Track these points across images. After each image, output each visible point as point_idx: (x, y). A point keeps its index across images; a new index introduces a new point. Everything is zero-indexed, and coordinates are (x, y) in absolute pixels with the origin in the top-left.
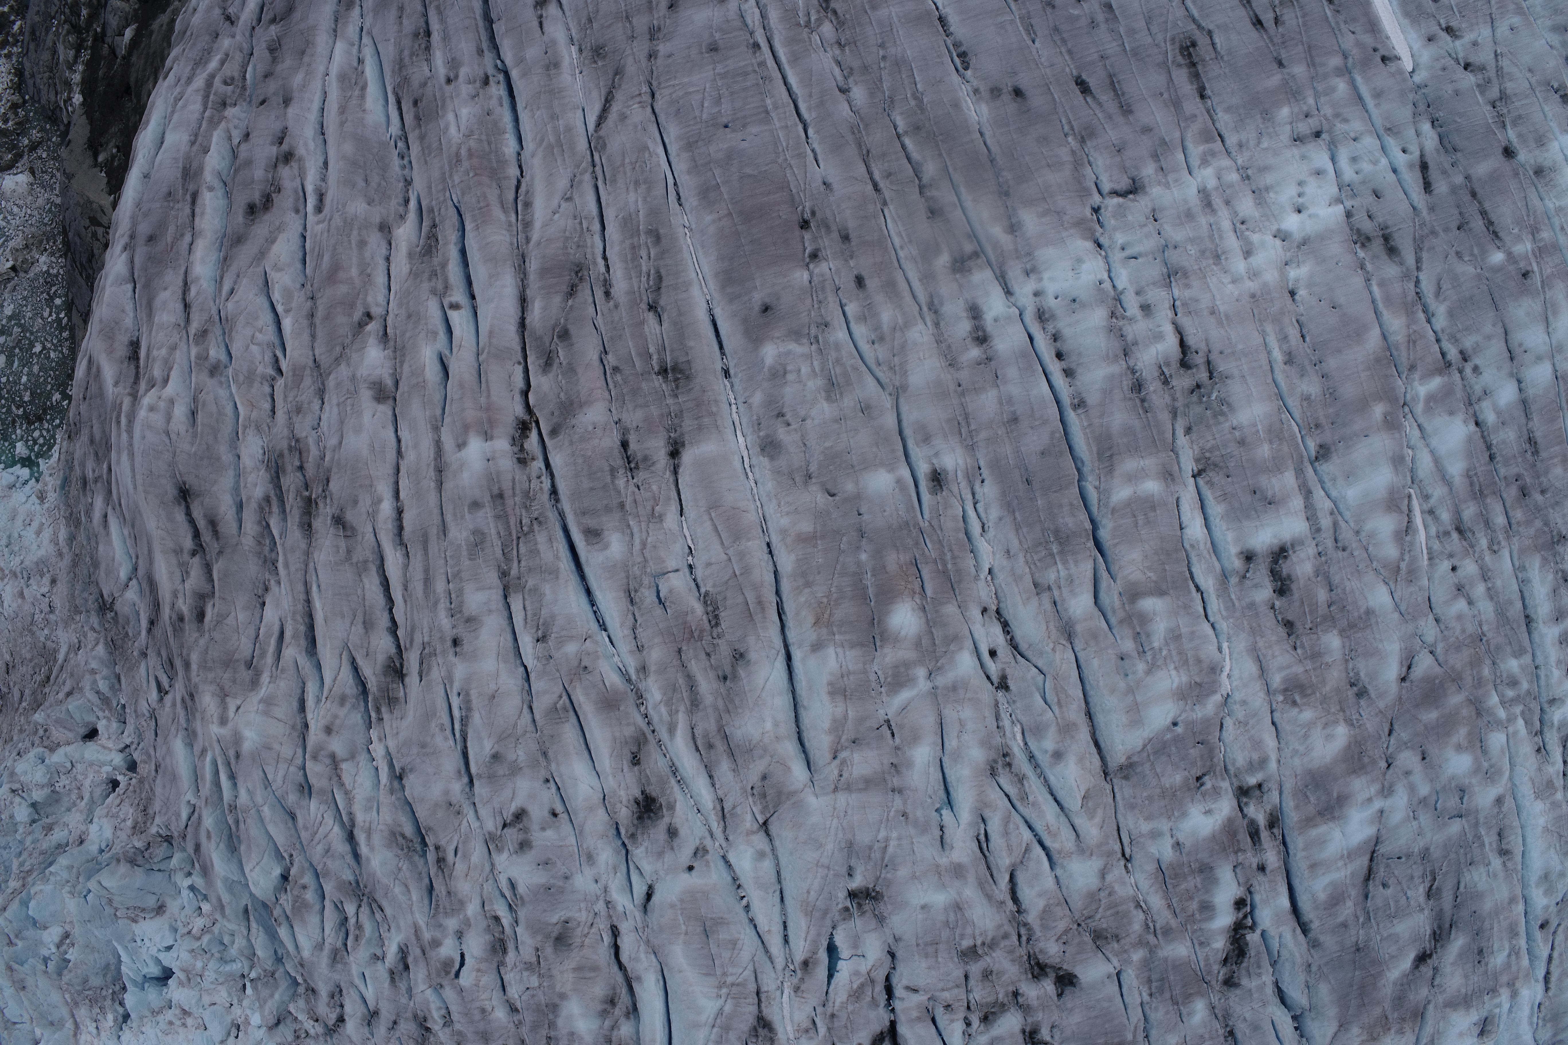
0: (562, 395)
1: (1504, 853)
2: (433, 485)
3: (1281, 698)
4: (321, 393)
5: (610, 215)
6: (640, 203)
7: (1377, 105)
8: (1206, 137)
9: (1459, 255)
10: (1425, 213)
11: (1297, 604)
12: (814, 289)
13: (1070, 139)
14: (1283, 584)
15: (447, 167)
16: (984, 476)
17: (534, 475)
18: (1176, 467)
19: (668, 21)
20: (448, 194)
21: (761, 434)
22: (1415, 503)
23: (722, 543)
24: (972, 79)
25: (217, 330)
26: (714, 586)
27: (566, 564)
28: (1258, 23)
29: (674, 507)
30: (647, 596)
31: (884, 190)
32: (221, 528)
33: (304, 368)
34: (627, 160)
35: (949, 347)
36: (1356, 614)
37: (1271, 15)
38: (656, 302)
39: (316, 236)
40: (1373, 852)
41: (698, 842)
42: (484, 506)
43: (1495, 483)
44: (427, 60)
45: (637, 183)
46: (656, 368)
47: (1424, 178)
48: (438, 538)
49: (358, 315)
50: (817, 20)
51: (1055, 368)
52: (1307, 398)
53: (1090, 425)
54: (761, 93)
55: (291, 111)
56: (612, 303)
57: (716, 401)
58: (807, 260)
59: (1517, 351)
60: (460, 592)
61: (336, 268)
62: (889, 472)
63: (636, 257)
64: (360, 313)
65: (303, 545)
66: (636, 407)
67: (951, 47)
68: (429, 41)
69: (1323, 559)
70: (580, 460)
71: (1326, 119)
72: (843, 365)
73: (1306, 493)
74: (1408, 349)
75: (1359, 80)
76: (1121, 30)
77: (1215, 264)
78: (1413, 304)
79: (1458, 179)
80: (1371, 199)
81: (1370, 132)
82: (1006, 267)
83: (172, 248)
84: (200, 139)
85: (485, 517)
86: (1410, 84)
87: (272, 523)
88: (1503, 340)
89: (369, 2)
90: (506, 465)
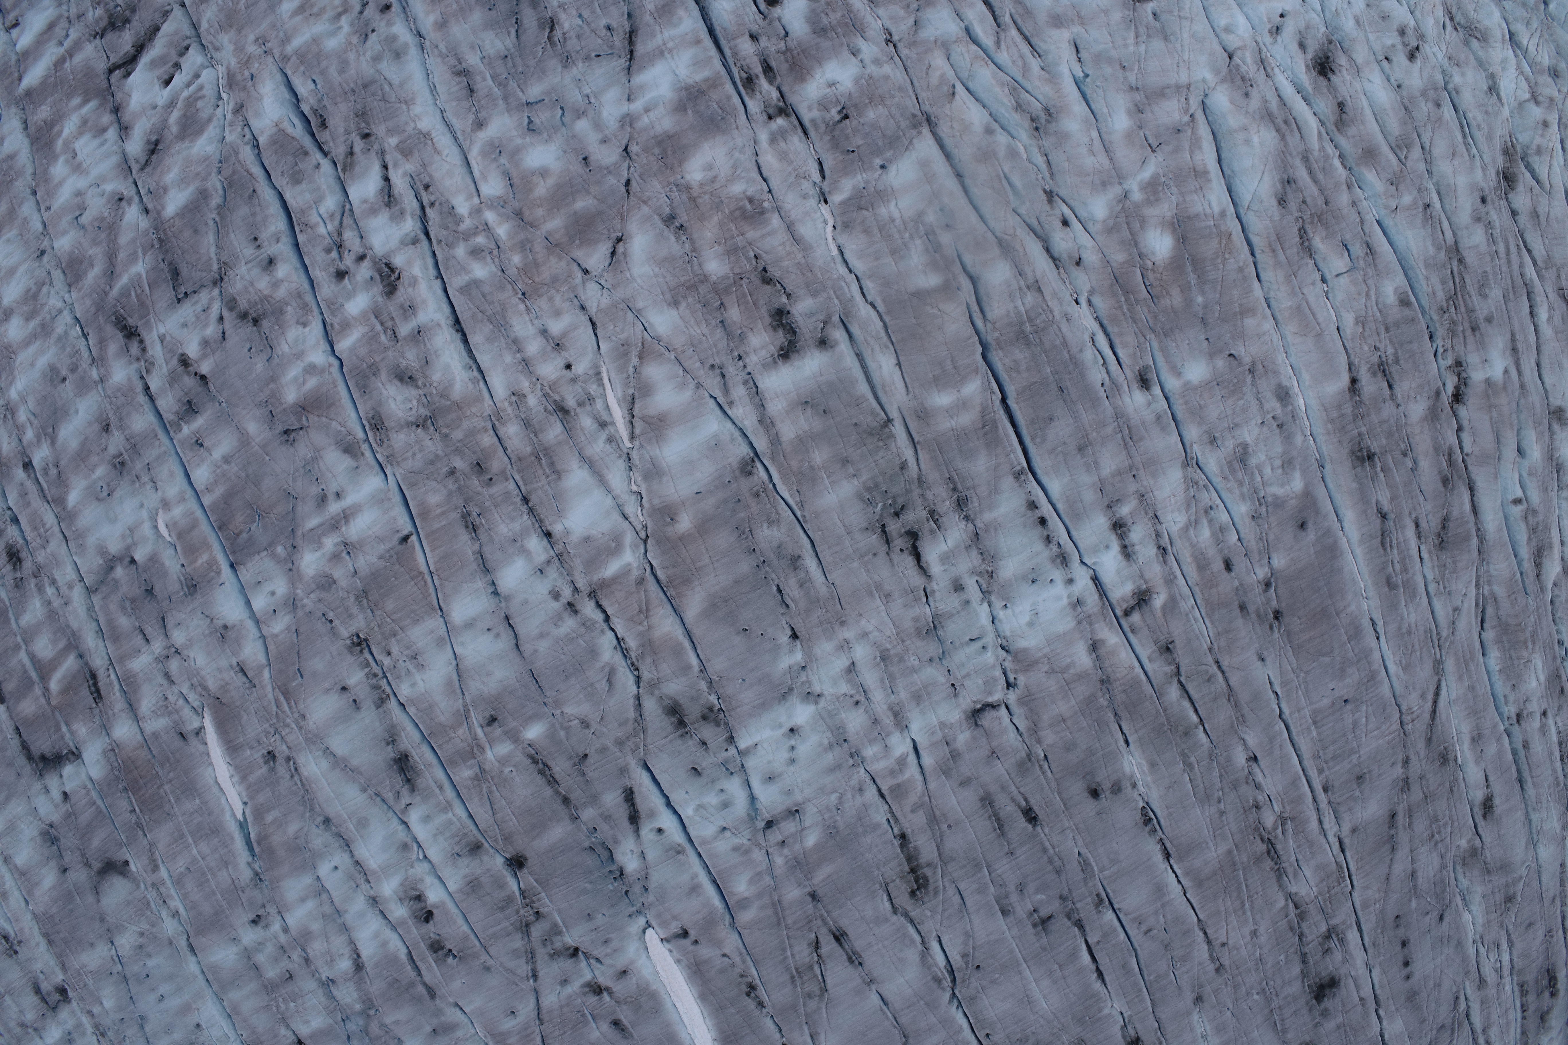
0: (1439, 427)
1: (463, 73)
2: (1517, 337)
3: (766, 204)
5: (1424, 602)
6: (1405, 614)
7: (695, 876)
8: (899, 790)
9: (585, 724)
10: (633, 764)
11: (761, 303)
12: (1268, 551)
13: (1041, 755)
14: (781, 322)
16: (1103, 389)
17: (1449, 352)
18: (911, 425)
19: (1396, 801)
21: (1290, 408)
22: (624, 433)
23: (1308, 304)
24: (1139, 798)
26: (1307, 264)
28: (839, 937)
29: (1347, 333)
30: (1358, 249)
31: (1214, 663)
34: (1417, 653)
35: (1147, 513)
36: (690, 300)
37: (824, 950)
38: (1383, 522)
40: (630, 60)
41: (1279, 39)
42: (1484, 319)
43: (519, 471)
44: (1560, 733)
45: (1409, 633)
46: (1376, 459)
47: (633, 805)
48: (1507, 290)
50: (1277, 828)
51: (1045, 508)
52: (773, 522)
53: (1007, 455)
54: (1321, 741)
56: (1414, 516)
57: (1329, 434)
58: (1274, 580)
59: (503, 629)
60: (1488, 243)
63: (1403, 561)
66: (1388, 421)
67: (1158, 828)
68: (1561, 750)
69: (736, 354)
70: (1422, 367)
71: (758, 845)
72: (1236, 480)
73: (765, 422)
74: (647, 602)
75: (717, 902)
76: (992, 889)
77: (888, 650)
78: (642, 655)
79: (588, 814)
80: (704, 765)
81: (704, 842)
82: (1100, 604)
85: (1481, 309)
86: (651, 913)
88: (521, 638)
90: (1471, 359)
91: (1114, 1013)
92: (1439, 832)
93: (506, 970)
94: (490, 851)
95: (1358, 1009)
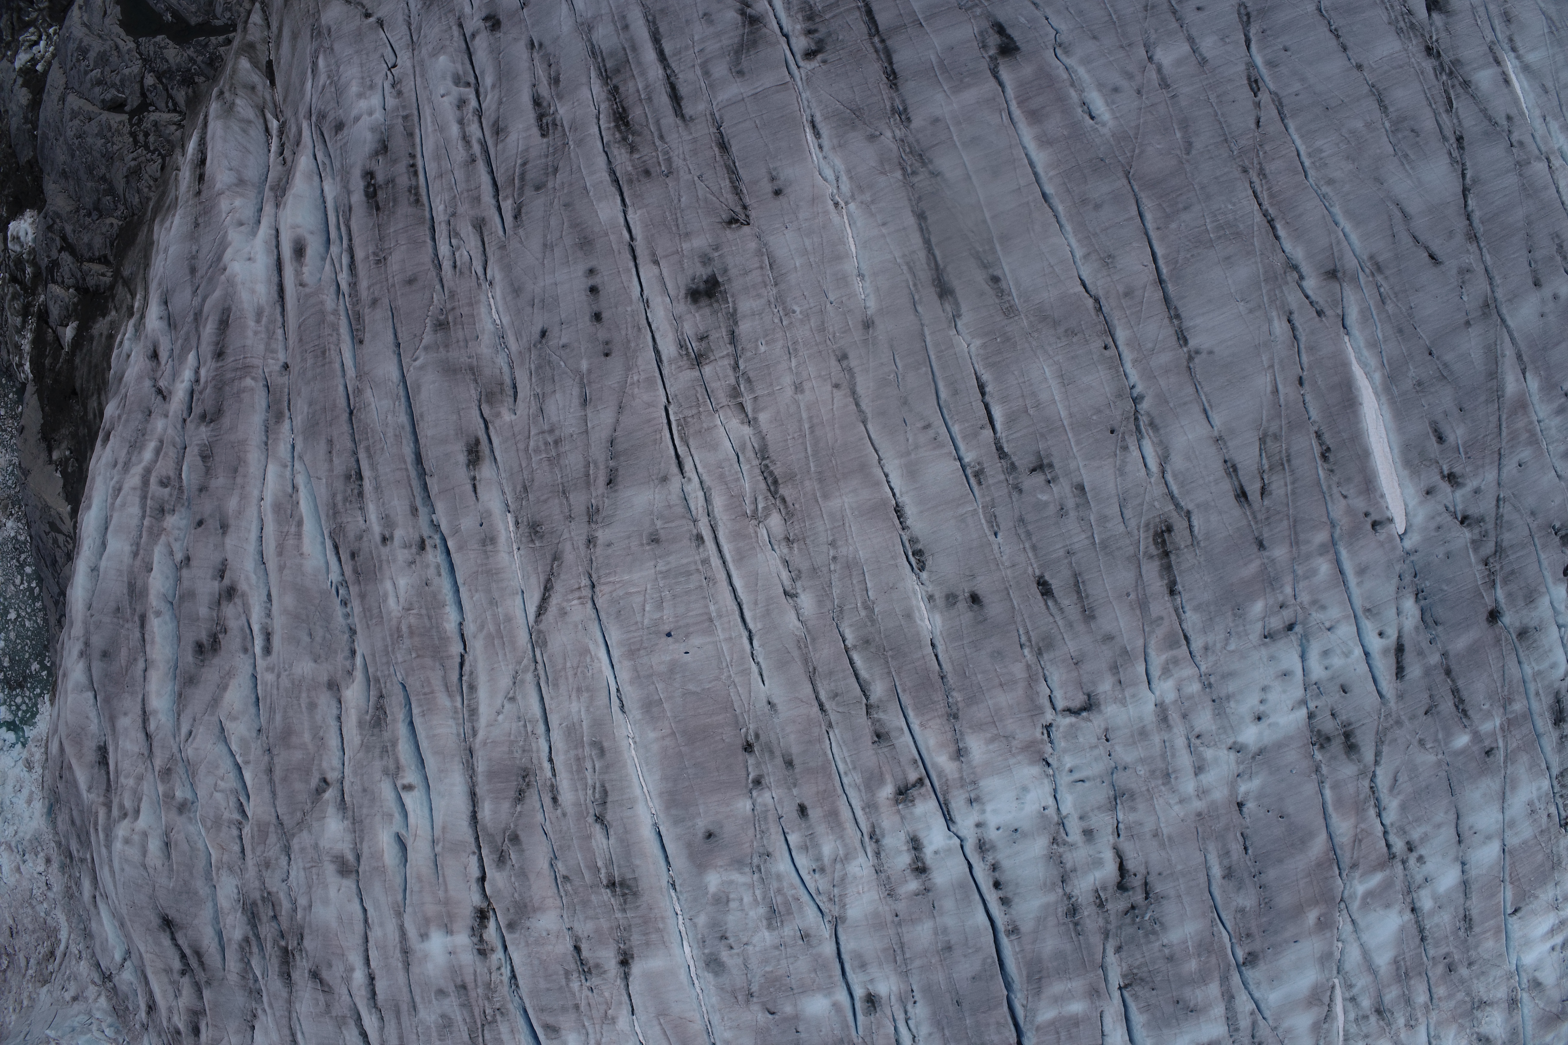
0: (516, 895)
2: (400, 965)
4: (287, 850)
5: (554, 720)
6: (583, 713)
7: (1360, 584)
8: (1170, 642)
9: (1422, 743)
10: (1392, 704)
12: (757, 818)
13: (1026, 651)
15: (388, 639)
16: (916, 999)
17: (494, 968)
18: (1103, 985)
19: (606, 500)
20: (392, 669)
21: (706, 951)
22: (1338, 992)
24: (927, 583)
25: (180, 769)
29: (625, 1009)
31: (830, 712)
32: (207, 959)
33: (268, 824)
34: (569, 665)
35: (889, 878)
37: (1258, 485)
38: (602, 815)
39: (266, 685)
42: (449, 995)
43: (1423, 964)
44: (361, 509)
46: (605, 882)
47: (1398, 662)
48: (410, 1015)
49: (314, 782)
50: (764, 508)
51: (992, 897)
52: (1242, 911)
53: (1022, 951)
54: (705, 598)
55: (230, 541)
56: (559, 811)
57: (663, 918)
58: (751, 786)
59: (1466, 833)
61: (288, 732)
62: (825, 996)
63: (581, 769)
64: (317, 780)
65: (285, 994)
66: (586, 918)
67: (907, 544)
68: (361, 486)
70: (536, 962)
71: (1302, 608)
72: (784, 895)
73: (1229, 998)
74: (1353, 849)
75: (1344, 554)
76: (1092, 517)
77: (1163, 784)
78: (1366, 801)
79: (1434, 659)
80: (1338, 696)
81: (1347, 617)
82: (949, 797)
83: (127, 671)
84: (141, 552)
85: (451, 1005)
86: (1399, 552)
87: (254, 963)
88: (1454, 825)
89: (299, 420)
90: (468, 958)
91: (968, 338)
92: (546, 444)
93: (1519, 511)
94: (1511, 630)
95: (660, 252)
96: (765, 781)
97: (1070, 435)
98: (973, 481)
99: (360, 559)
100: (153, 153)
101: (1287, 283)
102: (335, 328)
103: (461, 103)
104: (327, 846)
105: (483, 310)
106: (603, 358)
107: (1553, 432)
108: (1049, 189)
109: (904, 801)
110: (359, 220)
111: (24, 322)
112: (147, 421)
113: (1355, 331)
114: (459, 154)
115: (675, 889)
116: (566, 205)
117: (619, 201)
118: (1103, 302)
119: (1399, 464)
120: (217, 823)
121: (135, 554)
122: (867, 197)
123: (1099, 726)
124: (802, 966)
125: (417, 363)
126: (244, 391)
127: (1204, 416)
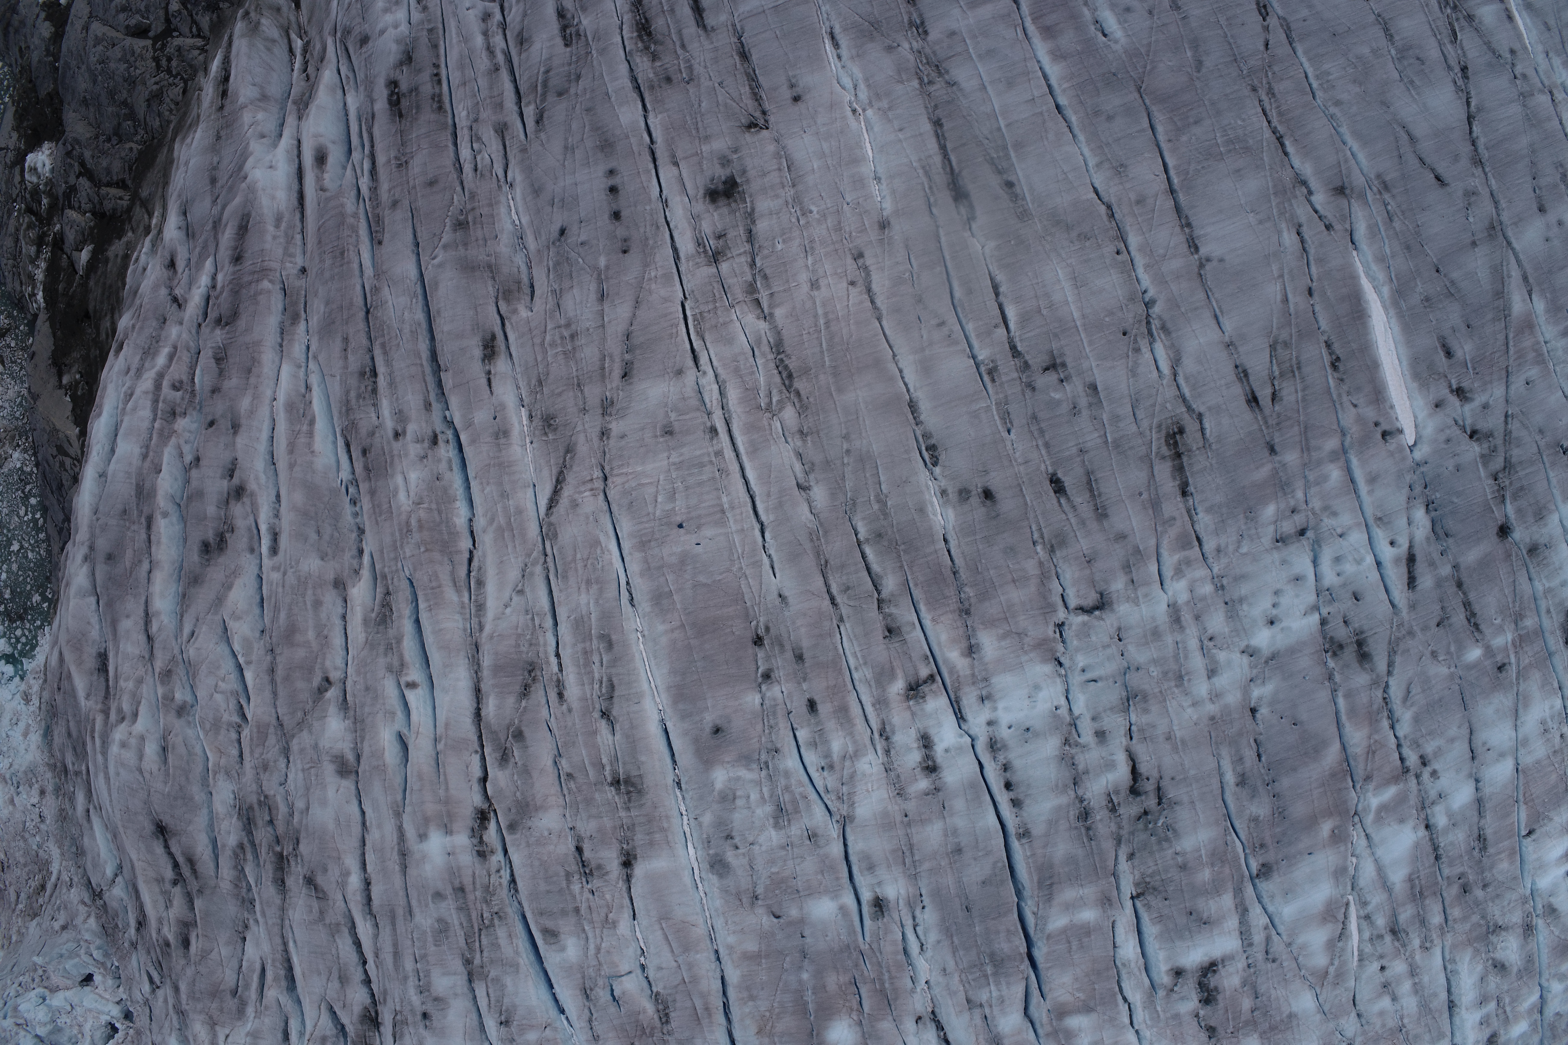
0: (518, 794)
2: (397, 868)
4: (286, 752)
5: (562, 615)
6: (591, 605)
7: (1371, 492)
8: (1183, 543)
9: (1434, 654)
10: (1404, 613)
11: (1221, 1012)
12: (766, 713)
13: (1039, 548)
14: (1209, 995)
15: (397, 534)
16: (925, 903)
17: (493, 870)
18: (1115, 893)
19: (621, 393)
20: (400, 564)
21: (711, 852)
22: (1353, 909)
23: (672, 951)
24: (940, 478)
25: (181, 671)
26: (665, 988)
27: (525, 958)
29: (627, 914)
30: (601, 996)
31: (841, 606)
32: (200, 867)
33: (268, 725)
34: (579, 556)
35: (898, 776)
36: (1278, 1019)
37: (1268, 391)
38: (608, 710)
39: (272, 584)
42: (446, 898)
43: (1438, 883)
44: (374, 405)
45: (588, 582)
46: (609, 779)
47: (1409, 572)
48: (405, 920)
49: (317, 680)
50: (779, 402)
51: (1003, 798)
52: (1255, 820)
53: (1033, 855)
54: (717, 489)
55: (241, 440)
56: (565, 707)
57: (667, 817)
58: (760, 680)
59: (1479, 750)
60: (428, 974)
61: (292, 630)
62: (832, 899)
63: (588, 663)
64: (319, 679)
65: (278, 901)
66: (589, 817)
67: (921, 439)
68: (375, 382)
69: (1252, 970)
70: (537, 863)
71: (1314, 514)
72: (792, 793)
73: (1243, 911)
74: (1367, 760)
75: (1355, 462)
76: (1105, 417)
77: (1176, 686)
78: (1379, 711)
79: (1446, 570)
80: (1350, 603)
81: (1358, 525)
82: (960, 694)
83: (131, 573)
84: (151, 454)
85: (448, 909)
86: (1409, 462)
87: (247, 870)
88: (1467, 741)
89: (314, 321)
90: (467, 859)
91: (982, 240)
92: (563, 338)
93: (1527, 428)
94: (1522, 547)
95: (679, 154)
96: (775, 675)
97: (1083, 336)
98: (986, 378)
99: (371, 456)
100: (175, 77)
101: (1296, 197)
102: (355, 229)
103: (486, 17)
104: (327, 746)
105: (503, 210)
106: (621, 255)
107: (1560, 353)
108: (1063, 101)
109: (915, 697)
110: (382, 127)
111: (39, 252)
112: (162, 328)
113: (1363, 245)
114: (483, 62)
115: (680, 788)
116: (588, 110)
117: (640, 106)
118: (1115, 209)
119: (1408, 377)
120: (216, 725)
121: (145, 457)
122: (885, 104)
123: (1112, 625)
124: (808, 867)
125: (436, 261)
126: (261, 294)
127: (1215, 322)
